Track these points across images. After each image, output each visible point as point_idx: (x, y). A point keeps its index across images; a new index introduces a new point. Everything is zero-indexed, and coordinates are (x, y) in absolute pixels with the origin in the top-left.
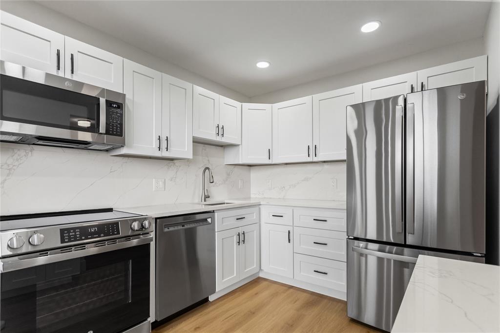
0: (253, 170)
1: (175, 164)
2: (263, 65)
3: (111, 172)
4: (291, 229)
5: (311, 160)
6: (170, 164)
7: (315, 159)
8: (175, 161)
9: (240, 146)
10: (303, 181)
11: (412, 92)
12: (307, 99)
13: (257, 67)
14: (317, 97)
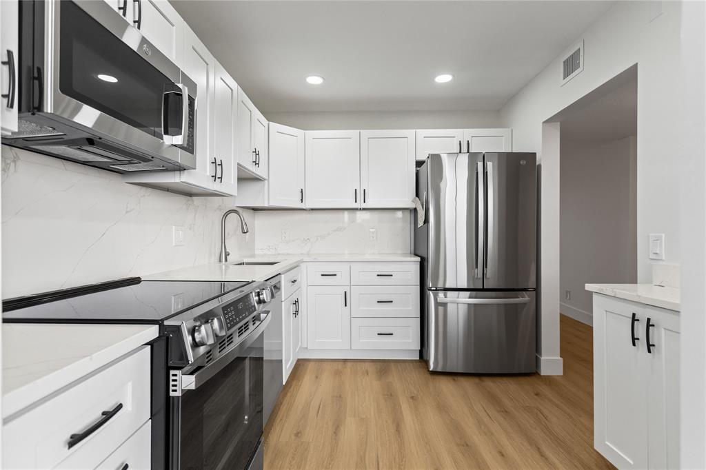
0: (259, 215)
1: (193, 201)
2: (314, 80)
3: (127, 212)
4: (347, 289)
5: (359, 207)
6: (189, 202)
7: (364, 206)
8: (194, 198)
9: (266, 182)
10: (334, 231)
11: (460, 152)
12: (353, 133)
13: (305, 80)
14: (366, 133)
